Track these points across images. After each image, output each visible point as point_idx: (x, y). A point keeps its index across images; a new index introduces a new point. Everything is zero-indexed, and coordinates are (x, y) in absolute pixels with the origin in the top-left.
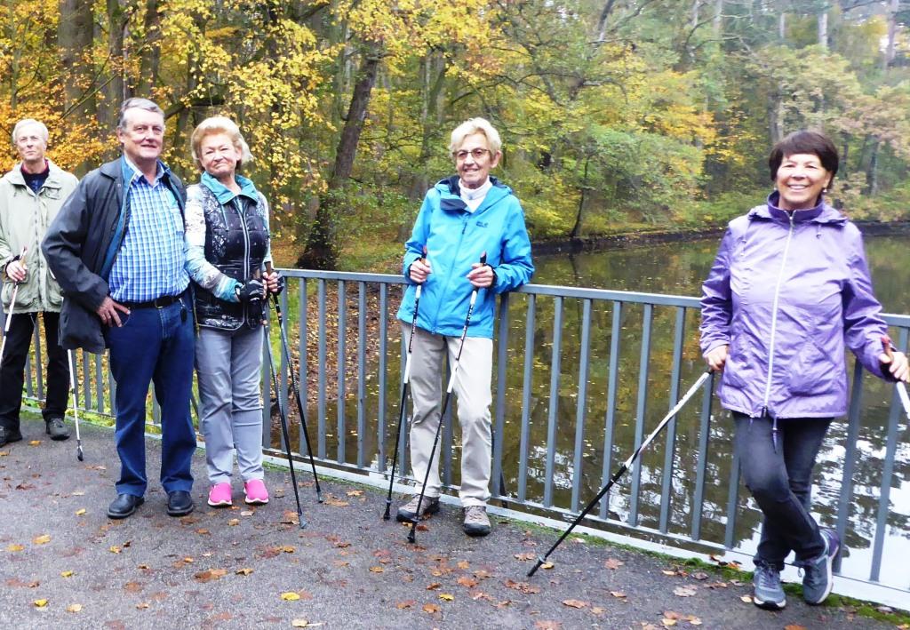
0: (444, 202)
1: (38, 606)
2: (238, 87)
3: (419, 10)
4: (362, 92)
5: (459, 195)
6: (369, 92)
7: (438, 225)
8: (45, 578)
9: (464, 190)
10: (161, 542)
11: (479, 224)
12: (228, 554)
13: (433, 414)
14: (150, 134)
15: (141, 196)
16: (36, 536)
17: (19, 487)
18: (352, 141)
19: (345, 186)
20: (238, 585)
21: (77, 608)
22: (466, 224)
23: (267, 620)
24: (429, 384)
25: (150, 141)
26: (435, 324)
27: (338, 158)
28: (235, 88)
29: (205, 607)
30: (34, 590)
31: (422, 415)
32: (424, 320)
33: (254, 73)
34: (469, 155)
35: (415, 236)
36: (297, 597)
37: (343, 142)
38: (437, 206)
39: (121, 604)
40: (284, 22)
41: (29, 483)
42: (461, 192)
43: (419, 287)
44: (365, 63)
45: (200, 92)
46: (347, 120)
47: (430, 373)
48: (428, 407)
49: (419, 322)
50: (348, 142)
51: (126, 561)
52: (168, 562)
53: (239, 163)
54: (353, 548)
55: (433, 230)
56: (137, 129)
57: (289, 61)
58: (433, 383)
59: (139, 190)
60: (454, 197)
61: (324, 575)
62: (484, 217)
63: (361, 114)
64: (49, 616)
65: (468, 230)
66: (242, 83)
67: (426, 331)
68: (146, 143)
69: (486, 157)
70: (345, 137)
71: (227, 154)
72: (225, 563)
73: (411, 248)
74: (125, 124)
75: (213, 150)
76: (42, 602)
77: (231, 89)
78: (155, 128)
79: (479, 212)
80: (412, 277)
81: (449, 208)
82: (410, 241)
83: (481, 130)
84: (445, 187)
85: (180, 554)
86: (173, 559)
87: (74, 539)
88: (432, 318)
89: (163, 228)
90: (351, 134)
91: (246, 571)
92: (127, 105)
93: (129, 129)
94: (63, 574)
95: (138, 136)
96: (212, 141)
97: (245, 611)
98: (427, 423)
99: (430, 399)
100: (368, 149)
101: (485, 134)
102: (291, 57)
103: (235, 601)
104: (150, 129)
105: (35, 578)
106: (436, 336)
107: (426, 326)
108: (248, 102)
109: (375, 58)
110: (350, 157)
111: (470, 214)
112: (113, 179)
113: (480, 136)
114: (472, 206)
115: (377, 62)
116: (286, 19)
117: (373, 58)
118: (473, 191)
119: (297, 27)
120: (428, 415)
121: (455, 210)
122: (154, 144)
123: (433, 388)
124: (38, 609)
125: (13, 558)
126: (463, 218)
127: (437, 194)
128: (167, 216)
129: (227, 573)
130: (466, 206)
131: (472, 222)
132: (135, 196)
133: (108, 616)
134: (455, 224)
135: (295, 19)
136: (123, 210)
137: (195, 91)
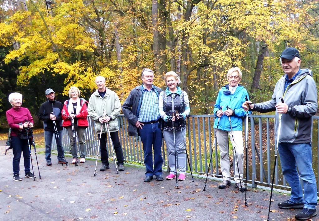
0: (225, 92)
1: (115, 214)
2: (212, 59)
3: (275, 30)
4: (261, 58)
5: (229, 89)
6: (263, 58)
7: (223, 99)
8: (119, 207)
9: (231, 88)
10: (156, 198)
11: (235, 97)
12: (174, 200)
13: (226, 155)
14: (150, 78)
15: (146, 94)
16: (120, 197)
17: (119, 184)
18: (258, 76)
19: (256, 92)
20: (174, 208)
21: (126, 214)
22: (231, 98)
23: (179, 216)
24: (224, 146)
25: (150, 80)
26: (224, 128)
27: (253, 82)
28: (212, 60)
29: (163, 213)
30: (115, 210)
31: (223, 156)
32: (221, 127)
33: (218, 55)
34: (234, 77)
35: (217, 102)
36: (191, 210)
37: (255, 77)
38: (222, 93)
39: (138, 213)
40: (229, 37)
41: (122, 184)
42: (229, 88)
43: (219, 118)
44: (261, 48)
45: (200, 62)
46: (256, 69)
47: (224, 143)
48: (224, 153)
49: (219, 127)
50: (257, 76)
51: (144, 202)
52: (156, 202)
53: (177, 84)
54: (213, 198)
55: (221, 101)
56: (146, 77)
57: (230, 50)
58: (225, 146)
59: (146, 93)
60: (228, 90)
61: (201, 205)
62: (236, 95)
63: (261, 66)
64: (117, 216)
65: (232, 99)
66: (214, 58)
67: (222, 130)
68: (149, 80)
69: (238, 79)
70: (255, 74)
71: (173, 82)
72: (172, 203)
73: (216, 107)
74: (143, 75)
75: (169, 81)
76: (116, 213)
77: (210, 60)
78: (151, 76)
79: (234, 94)
80: (217, 115)
81: (226, 93)
82: (215, 104)
83: (237, 71)
84: (225, 88)
85: (160, 200)
86: (158, 202)
87: (130, 197)
88: (223, 126)
89: (152, 102)
90: (257, 73)
91: (178, 204)
92: (144, 70)
93: (144, 77)
94: (125, 206)
95: (147, 79)
96: (169, 79)
97: (173, 214)
98: (225, 158)
99: (225, 151)
100: (265, 78)
101: (238, 72)
102: (231, 48)
103: (172, 211)
104: (150, 77)
105: (116, 207)
106: (225, 131)
107: (221, 129)
108: (217, 65)
109: (265, 47)
110: (258, 81)
111: (232, 95)
112: (139, 90)
113: (237, 73)
114: (232, 92)
115: (266, 48)
116: (230, 36)
117: (264, 47)
118: (233, 88)
119: (234, 38)
120: (225, 156)
121: (228, 94)
122: (151, 81)
123: (226, 147)
124: (114, 214)
125: (111, 202)
126: (230, 96)
127: (222, 90)
128: (153, 99)
129: (172, 205)
130: (231, 92)
131: (233, 97)
132: (144, 94)
133: (134, 216)
134: (228, 98)
135: (233, 35)
136: (141, 98)
137: (199, 62)
